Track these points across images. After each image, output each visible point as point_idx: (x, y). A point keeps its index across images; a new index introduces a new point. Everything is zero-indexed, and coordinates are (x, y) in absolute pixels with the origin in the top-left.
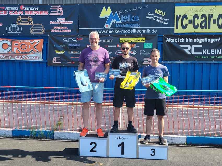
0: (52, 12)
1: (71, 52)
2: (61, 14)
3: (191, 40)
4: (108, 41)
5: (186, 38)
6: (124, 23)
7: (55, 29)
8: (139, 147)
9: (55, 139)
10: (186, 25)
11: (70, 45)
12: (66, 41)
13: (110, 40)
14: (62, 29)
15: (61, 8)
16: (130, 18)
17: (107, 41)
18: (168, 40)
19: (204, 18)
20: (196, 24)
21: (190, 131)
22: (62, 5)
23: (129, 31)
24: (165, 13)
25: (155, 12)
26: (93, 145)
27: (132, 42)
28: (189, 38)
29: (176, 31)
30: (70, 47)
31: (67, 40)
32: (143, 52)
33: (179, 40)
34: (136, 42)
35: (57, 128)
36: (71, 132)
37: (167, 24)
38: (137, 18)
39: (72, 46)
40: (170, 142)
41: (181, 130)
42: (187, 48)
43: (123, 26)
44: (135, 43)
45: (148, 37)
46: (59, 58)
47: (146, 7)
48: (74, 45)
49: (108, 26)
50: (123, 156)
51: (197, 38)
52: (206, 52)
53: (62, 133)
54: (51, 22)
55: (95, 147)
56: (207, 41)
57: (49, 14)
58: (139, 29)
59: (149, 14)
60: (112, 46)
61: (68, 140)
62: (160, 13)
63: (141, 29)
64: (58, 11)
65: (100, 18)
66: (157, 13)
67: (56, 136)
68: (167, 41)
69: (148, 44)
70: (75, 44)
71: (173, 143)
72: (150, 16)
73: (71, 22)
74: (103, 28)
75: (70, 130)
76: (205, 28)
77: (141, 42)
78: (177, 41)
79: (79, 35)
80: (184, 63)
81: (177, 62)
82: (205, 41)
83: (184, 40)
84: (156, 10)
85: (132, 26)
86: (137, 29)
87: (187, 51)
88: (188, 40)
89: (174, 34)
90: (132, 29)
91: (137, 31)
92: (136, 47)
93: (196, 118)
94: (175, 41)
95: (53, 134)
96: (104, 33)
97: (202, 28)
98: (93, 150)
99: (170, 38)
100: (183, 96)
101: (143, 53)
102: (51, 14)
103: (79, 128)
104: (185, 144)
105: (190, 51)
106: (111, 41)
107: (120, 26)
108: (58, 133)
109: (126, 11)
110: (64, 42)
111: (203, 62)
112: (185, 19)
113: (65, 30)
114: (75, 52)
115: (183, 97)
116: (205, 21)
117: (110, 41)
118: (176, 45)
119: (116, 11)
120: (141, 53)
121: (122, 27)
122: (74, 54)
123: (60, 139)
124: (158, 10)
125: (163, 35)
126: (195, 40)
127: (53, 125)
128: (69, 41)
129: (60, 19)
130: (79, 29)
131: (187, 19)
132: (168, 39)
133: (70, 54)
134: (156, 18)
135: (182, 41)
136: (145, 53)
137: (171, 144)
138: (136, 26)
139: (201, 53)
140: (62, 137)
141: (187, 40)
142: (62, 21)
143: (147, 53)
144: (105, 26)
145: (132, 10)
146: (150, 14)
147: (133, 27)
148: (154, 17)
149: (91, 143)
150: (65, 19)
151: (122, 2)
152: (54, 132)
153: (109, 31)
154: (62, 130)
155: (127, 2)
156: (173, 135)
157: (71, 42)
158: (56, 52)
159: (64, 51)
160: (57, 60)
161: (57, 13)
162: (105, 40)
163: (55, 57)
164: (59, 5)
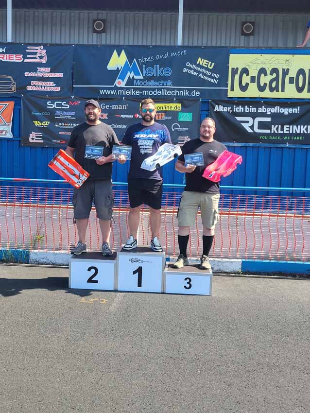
0: (28, 56)
1: (60, 124)
2: (44, 61)
3: (254, 110)
4: (121, 108)
5: (246, 106)
6: (147, 79)
7: (34, 85)
8: (167, 275)
9: (32, 264)
10: (247, 84)
12: (52, 106)
13: (123, 106)
14: (45, 85)
15: (45, 51)
16: (156, 71)
18: (217, 108)
19: (275, 75)
20: (262, 85)
21: (247, 252)
22: (45, 46)
23: (155, 93)
24: (213, 64)
25: (198, 63)
26: (93, 271)
27: (160, 110)
28: (251, 106)
29: (230, 94)
30: (59, 116)
31: (54, 104)
33: (235, 108)
34: (166, 110)
35: (34, 246)
36: (58, 252)
37: (216, 82)
38: (168, 72)
39: (61, 115)
40: (216, 268)
41: (233, 250)
42: (248, 122)
43: (145, 83)
44: (165, 112)
45: (186, 103)
46: (40, 134)
47: (183, 53)
48: (65, 113)
49: (121, 83)
50: (139, 289)
51: (263, 107)
52: (277, 129)
53: (42, 254)
54: (27, 74)
55: (96, 275)
56: (278, 112)
57: (24, 60)
58: (171, 90)
59: (188, 64)
60: (127, 116)
61: (53, 264)
62: (205, 64)
63: (174, 89)
65: (108, 69)
66: (201, 64)
67: (33, 258)
68: (215, 110)
69: (185, 114)
70: (66, 110)
71: (220, 270)
73: (60, 75)
74: (113, 86)
75: (57, 249)
76: (276, 91)
77: (174, 110)
78: (231, 111)
79: (73, 97)
80: (241, 146)
81: (231, 144)
82: (276, 112)
83: (242, 109)
84: (200, 59)
85: (160, 83)
86: (168, 89)
87: (246, 126)
88: (248, 108)
89: (226, 99)
90: (160, 89)
91: (168, 93)
92: (167, 118)
93: (257, 232)
94: (229, 111)
95: (28, 255)
96: (114, 94)
97: (272, 90)
98: (93, 279)
99: (220, 106)
100: (238, 196)
101: (178, 129)
102: (26, 61)
103: (70, 246)
104: (239, 273)
105: (252, 127)
106: (126, 108)
107: (141, 83)
108: (36, 254)
109: (150, 59)
110: (48, 107)
111: (272, 145)
112: (245, 75)
113: (51, 87)
114: (66, 124)
115: (238, 199)
116: (277, 79)
117: (123, 108)
118: (228, 116)
119: (135, 60)
120: (174, 128)
121: (143, 86)
122: (65, 127)
123: (39, 263)
124: (203, 60)
125: (210, 101)
126: (260, 110)
127: (28, 240)
128: (56, 106)
129: (42, 69)
130: (73, 87)
131: (248, 74)
132: (217, 106)
134: (199, 72)
135: (240, 111)
136: (179, 129)
137: (217, 272)
138: (166, 83)
139: (268, 131)
140: (42, 260)
141: (247, 110)
142: (44, 72)
143: (183, 129)
144: (116, 83)
145: (160, 57)
146: (190, 65)
147: (161, 86)
148: (195, 71)
149: (90, 268)
150: (50, 68)
151: (145, 44)
152: (29, 252)
153: (122, 92)
154: (43, 249)
155: (154, 44)
156: (221, 258)
157: (60, 108)
158: (34, 124)
159: (49, 123)
160: (36, 137)
161: (36, 58)
162: (115, 106)
163: (33, 133)
164: (40, 46)
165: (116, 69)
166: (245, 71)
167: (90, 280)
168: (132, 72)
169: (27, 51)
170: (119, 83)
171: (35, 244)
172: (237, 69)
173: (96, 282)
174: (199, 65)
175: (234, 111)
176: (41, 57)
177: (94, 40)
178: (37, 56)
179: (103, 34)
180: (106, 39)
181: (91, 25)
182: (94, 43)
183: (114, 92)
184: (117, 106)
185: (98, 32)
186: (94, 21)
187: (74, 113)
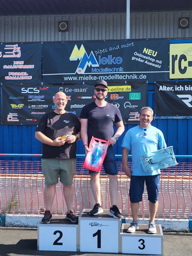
0: (6, 53)
1: (32, 106)
2: (19, 56)
4: (82, 91)
5: (186, 86)
6: (102, 66)
7: (11, 75)
8: (123, 237)
9: (7, 226)
10: (186, 68)
11: (30, 97)
12: (25, 91)
13: (84, 89)
14: (20, 75)
15: (19, 48)
16: (110, 60)
17: (79, 90)
18: (161, 88)
22: (20, 44)
23: (109, 78)
24: (156, 52)
25: (144, 52)
26: (58, 235)
27: (114, 91)
28: (190, 86)
29: (172, 76)
30: (31, 99)
31: (27, 90)
32: (128, 104)
33: (176, 88)
34: (119, 91)
35: (9, 211)
36: (29, 215)
37: (160, 67)
38: (120, 60)
39: (33, 98)
40: (166, 227)
41: (180, 211)
42: (188, 99)
43: (101, 70)
44: (118, 93)
45: (135, 85)
46: (16, 115)
47: (131, 45)
48: (36, 97)
49: (81, 71)
53: (16, 217)
54: (5, 67)
55: (60, 238)
57: (2, 56)
58: (123, 74)
59: (136, 54)
60: (87, 98)
61: (25, 226)
62: (150, 53)
63: (125, 74)
64: (14, 51)
65: (71, 60)
66: (146, 53)
67: (9, 222)
68: (160, 90)
69: (135, 94)
70: (37, 95)
71: (170, 229)
72: (137, 57)
73: (32, 67)
74: (75, 74)
75: (29, 213)
77: (126, 91)
78: (173, 90)
79: (42, 83)
80: (183, 119)
81: (175, 118)
83: (183, 88)
84: (145, 49)
85: (113, 70)
86: (120, 74)
87: (187, 102)
88: (188, 88)
89: (169, 80)
90: (113, 75)
91: (120, 77)
92: (119, 98)
94: (171, 90)
95: (4, 219)
96: (76, 80)
98: (58, 242)
99: (164, 86)
100: (183, 164)
101: (129, 106)
102: (5, 56)
103: (40, 210)
104: (187, 232)
106: (86, 91)
107: (97, 70)
108: (11, 217)
109: (105, 51)
110: (22, 93)
112: (183, 60)
113: (24, 76)
114: (37, 106)
115: (183, 166)
117: (84, 91)
118: (172, 95)
119: (92, 52)
120: (126, 106)
121: (99, 72)
122: (36, 108)
123: (13, 226)
124: (148, 49)
125: (155, 82)
127: (4, 206)
128: (29, 91)
129: (17, 62)
130: (42, 76)
131: (186, 60)
132: (161, 87)
133: (31, 109)
134: (145, 60)
135: (181, 90)
136: (130, 106)
137: (167, 231)
138: (118, 70)
140: (16, 223)
141: (187, 89)
142: (19, 65)
143: (134, 106)
144: (77, 71)
145: (112, 49)
146: (137, 54)
147: (114, 72)
148: (142, 58)
149: (55, 231)
150: (23, 61)
151: (100, 39)
152: (5, 216)
153: (82, 78)
154: (17, 213)
155: (108, 39)
156: (170, 218)
157: (32, 92)
158: (11, 106)
159: (23, 105)
160: (13, 117)
161: (12, 54)
162: (77, 89)
163: (10, 113)
164: (16, 44)
165: (76, 60)
166: (183, 57)
167: (56, 243)
168: (90, 62)
169: (5, 48)
170: (80, 71)
171: (10, 209)
172: (177, 56)
173: (61, 244)
174: (145, 54)
175: (176, 90)
176: (16, 53)
177: (59, 37)
178: (13, 52)
179: (67, 33)
180: (69, 37)
181: (57, 25)
182: (60, 40)
183: (75, 78)
184: (78, 89)
185: (62, 31)
186: (59, 23)
187: (44, 96)
